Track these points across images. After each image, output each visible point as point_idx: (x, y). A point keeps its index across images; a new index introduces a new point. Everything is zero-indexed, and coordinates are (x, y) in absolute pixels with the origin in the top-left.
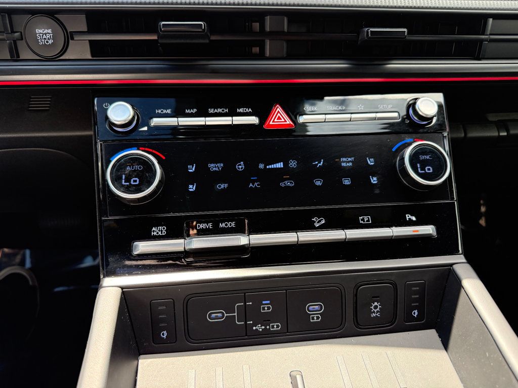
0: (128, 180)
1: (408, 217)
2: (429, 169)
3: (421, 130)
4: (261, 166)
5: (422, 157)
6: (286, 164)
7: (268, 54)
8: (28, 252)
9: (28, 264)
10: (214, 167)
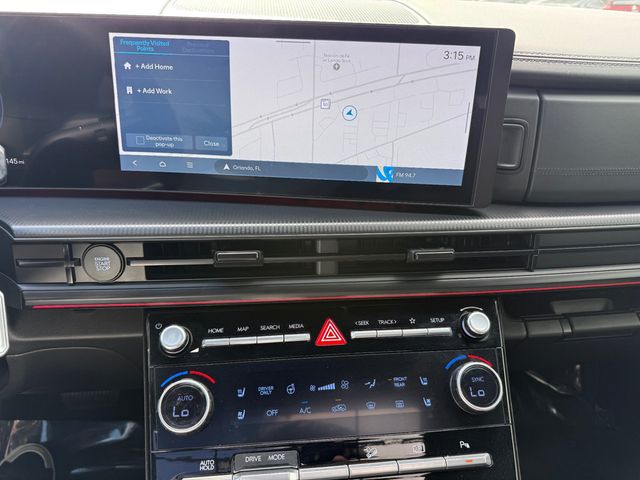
0: (178, 412)
1: (462, 444)
2: (481, 393)
3: (474, 345)
4: (312, 388)
5: (475, 380)
6: (338, 386)
7: (319, 272)
8: (45, 423)
9: (44, 438)
10: (264, 391)
